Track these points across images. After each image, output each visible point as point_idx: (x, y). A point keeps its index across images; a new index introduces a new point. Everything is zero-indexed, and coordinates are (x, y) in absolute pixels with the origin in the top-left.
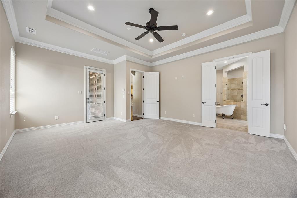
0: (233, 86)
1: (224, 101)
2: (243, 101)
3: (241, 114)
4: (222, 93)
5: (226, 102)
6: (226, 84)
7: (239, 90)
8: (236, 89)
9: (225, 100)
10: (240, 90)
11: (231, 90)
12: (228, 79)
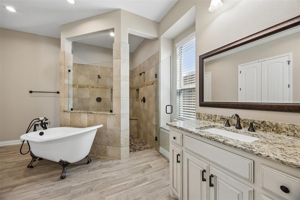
0: (82, 80)
1: (64, 111)
2: (111, 111)
3: (108, 144)
4: (58, 93)
5: (69, 114)
6: (69, 71)
7: (93, 87)
8: (88, 86)
9: (66, 109)
10: (94, 89)
11: (79, 87)
12: (73, 64)
